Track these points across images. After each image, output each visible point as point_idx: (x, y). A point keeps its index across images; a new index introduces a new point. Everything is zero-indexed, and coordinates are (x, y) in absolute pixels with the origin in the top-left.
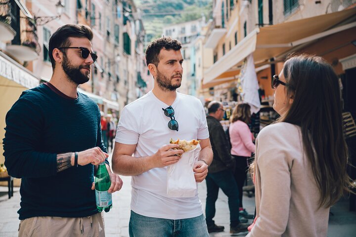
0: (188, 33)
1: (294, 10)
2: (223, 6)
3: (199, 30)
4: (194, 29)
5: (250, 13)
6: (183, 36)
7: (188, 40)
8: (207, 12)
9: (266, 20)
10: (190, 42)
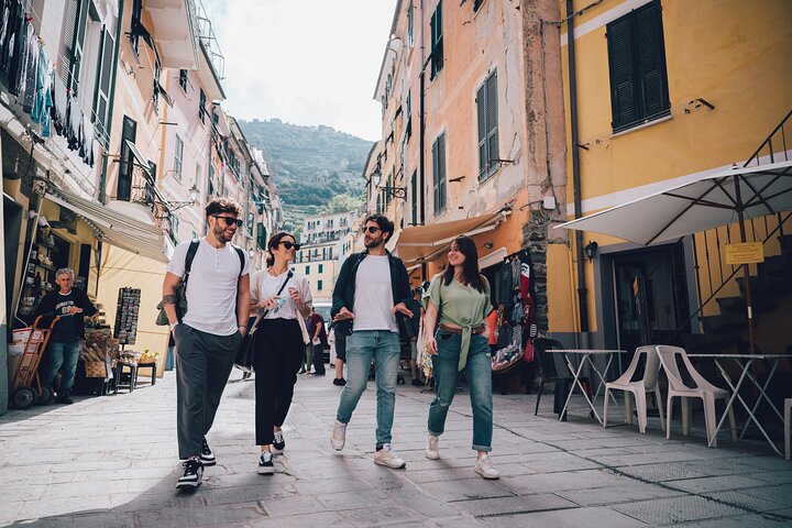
0: (336, 228)
1: (443, 213)
2: (378, 202)
3: (350, 225)
4: (344, 222)
5: (404, 211)
6: (330, 230)
7: (336, 237)
8: (360, 204)
9: (419, 221)
10: (338, 239)
